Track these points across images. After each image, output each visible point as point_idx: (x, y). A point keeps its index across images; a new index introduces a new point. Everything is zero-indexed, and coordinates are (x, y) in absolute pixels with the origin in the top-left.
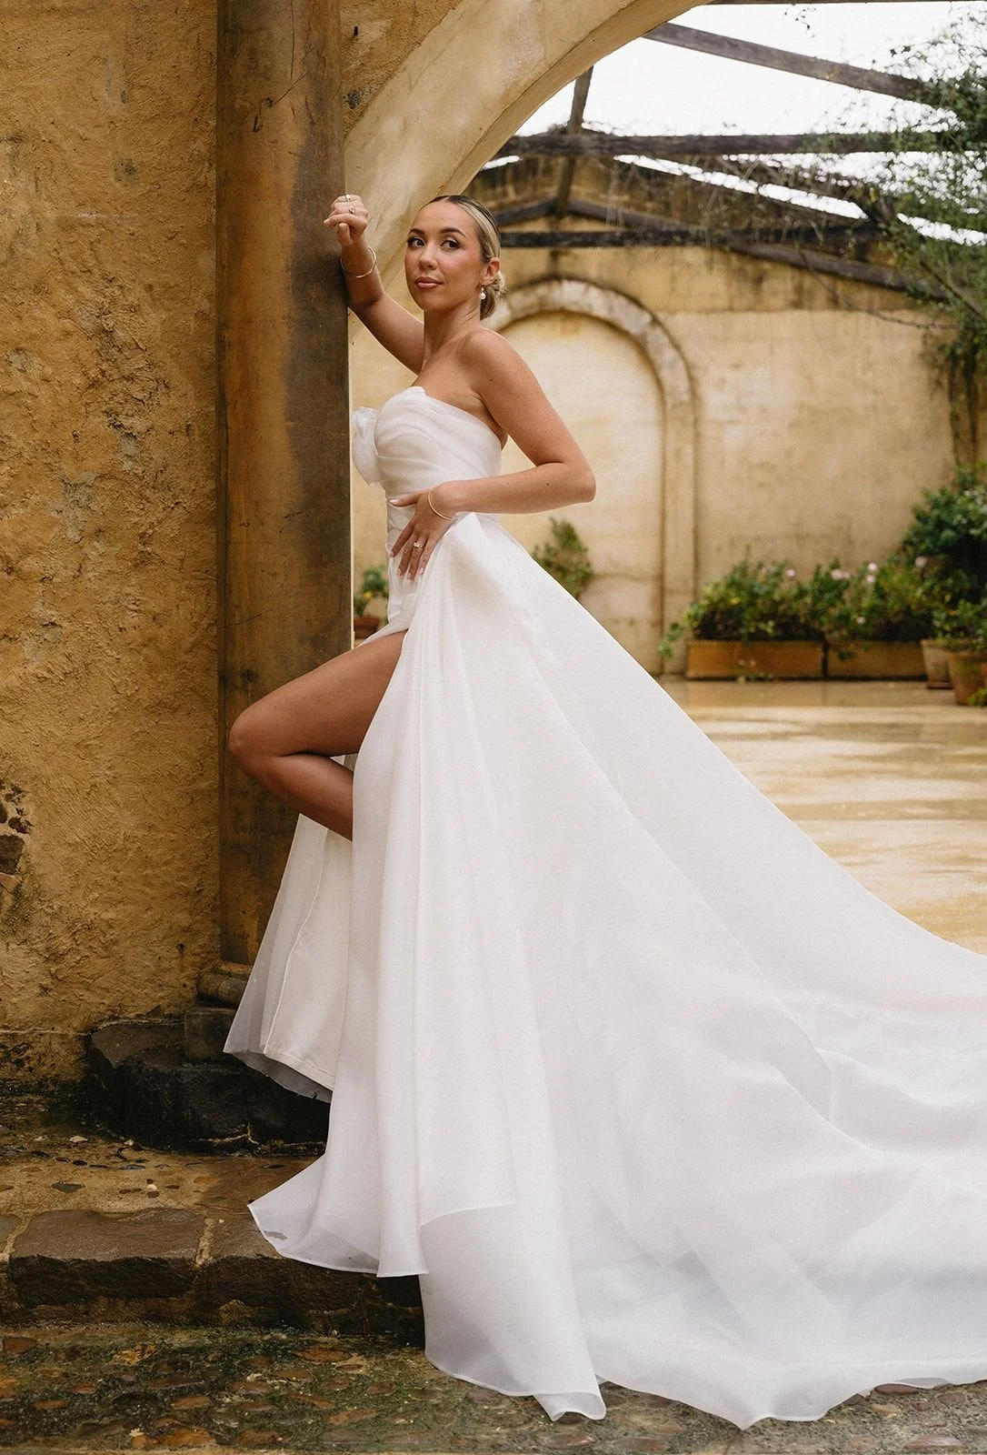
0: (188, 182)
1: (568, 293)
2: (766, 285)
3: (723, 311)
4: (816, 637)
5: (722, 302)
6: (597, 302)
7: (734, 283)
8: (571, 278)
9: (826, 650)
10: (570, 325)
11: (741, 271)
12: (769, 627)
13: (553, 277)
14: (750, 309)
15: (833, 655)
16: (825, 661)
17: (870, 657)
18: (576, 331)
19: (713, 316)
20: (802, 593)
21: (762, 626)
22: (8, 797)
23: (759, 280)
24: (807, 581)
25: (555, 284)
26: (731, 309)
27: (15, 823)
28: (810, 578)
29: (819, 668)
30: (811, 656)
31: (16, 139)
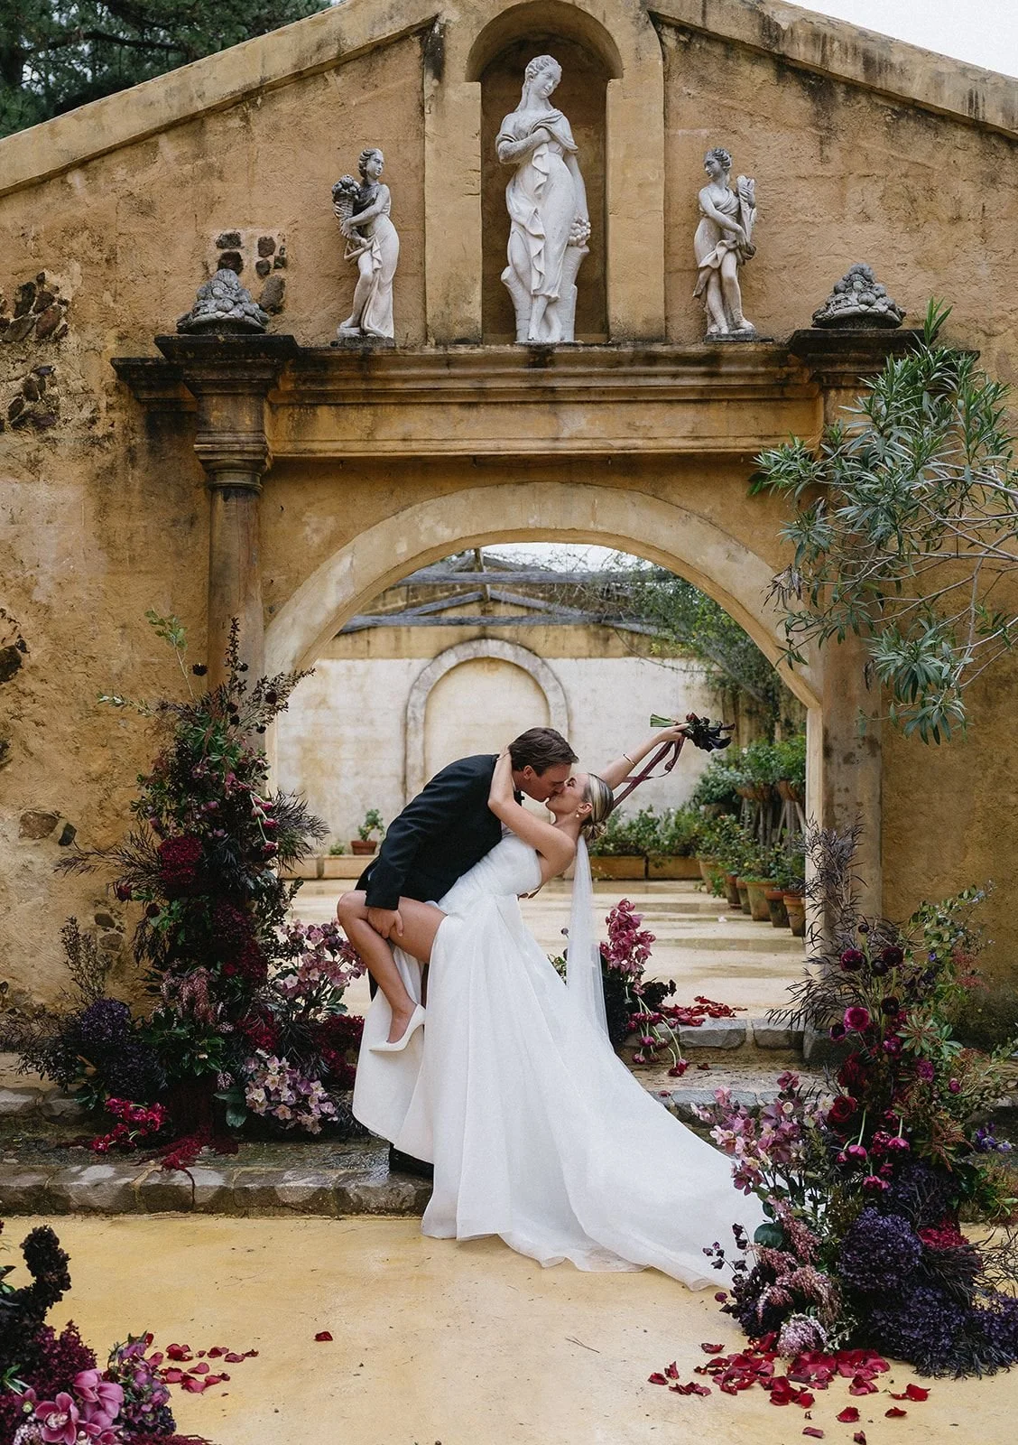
0: (199, 645)
1: (491, 648)
2: (610, 642)
3: (586, 658)
4: (640, 853)
5: (585, 653)
6: (507, 652)
7: (593, 641)
8: (493, 638)
9: (647, 862)
10: (493, 666)
11: (596, 634)
12: (611, 847)
13: (483, 637)
14: (601, 656)
15: (651, 865)
16: (647, 868)
17: (672, 866)
18: (497, 669)
19: (579, 660)
20: (632, 827)
21: (606, 846)
22: (115, 916)
23: (607, 639)
24: (635, 818)
25: (483, 641)
26: (590, 657)
27: (118, 928)
28: (637, 817)
29: (644, 873)
30: (637, 865)
31: (124, 627)
